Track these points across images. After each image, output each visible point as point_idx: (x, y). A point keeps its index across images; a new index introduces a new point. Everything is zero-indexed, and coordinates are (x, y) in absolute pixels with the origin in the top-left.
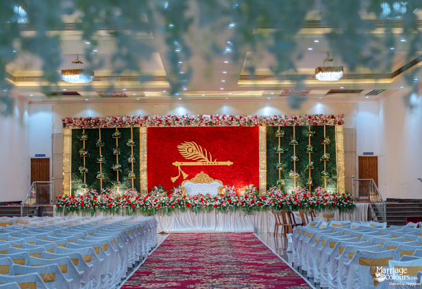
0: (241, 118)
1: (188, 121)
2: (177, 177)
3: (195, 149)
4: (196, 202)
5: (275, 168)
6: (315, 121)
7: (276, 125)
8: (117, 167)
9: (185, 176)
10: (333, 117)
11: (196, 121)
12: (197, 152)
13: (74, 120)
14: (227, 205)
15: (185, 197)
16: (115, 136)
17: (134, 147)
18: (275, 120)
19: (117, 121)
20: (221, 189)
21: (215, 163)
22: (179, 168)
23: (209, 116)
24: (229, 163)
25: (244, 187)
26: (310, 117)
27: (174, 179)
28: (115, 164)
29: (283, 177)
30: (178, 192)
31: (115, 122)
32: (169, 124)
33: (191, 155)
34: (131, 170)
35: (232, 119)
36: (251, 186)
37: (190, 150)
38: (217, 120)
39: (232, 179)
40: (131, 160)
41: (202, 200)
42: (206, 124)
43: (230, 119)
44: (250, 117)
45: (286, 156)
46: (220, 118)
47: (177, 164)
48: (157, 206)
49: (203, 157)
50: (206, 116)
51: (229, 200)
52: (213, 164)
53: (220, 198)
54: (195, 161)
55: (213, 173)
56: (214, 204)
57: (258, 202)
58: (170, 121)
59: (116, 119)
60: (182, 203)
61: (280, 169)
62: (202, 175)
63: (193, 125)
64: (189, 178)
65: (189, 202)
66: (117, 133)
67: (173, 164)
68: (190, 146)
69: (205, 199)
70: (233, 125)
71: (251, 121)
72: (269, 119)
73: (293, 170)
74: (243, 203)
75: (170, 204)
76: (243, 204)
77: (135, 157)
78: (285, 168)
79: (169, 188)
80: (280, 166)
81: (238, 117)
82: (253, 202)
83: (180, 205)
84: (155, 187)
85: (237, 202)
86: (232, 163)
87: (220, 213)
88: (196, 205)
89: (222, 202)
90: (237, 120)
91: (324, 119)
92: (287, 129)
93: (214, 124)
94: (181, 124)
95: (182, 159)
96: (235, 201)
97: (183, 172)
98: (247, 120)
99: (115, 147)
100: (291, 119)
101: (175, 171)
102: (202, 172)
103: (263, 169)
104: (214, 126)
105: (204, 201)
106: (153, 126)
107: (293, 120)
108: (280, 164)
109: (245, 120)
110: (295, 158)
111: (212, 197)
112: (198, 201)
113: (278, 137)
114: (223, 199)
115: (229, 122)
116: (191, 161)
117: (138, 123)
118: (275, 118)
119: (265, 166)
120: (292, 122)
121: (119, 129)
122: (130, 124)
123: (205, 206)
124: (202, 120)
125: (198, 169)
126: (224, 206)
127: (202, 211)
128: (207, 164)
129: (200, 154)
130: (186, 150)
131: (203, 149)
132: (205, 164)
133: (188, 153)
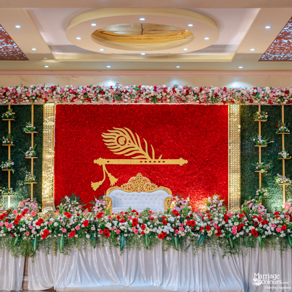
0: (201, 90)
1: (119, 95)
2: (101, 183)
3: (128, 138)
4: (124, 226)
5: (253, 169)
7: (256, 102)
8: (8, 165)
9: (113, 180)
11: (131, 95)
12: (132, 144)
14: (188, 234)
15: (100, 216)
16: (5, 117)
17: (35, 135)
18: (254, 94)
19: (8, 94)
20: (169, 202)
21: (160, 161)
22: (104, 168)
23: (152, 88)
24: (181, 162)
25: (205, 199)
27: (95, 186)
28: (6, 160)
29: (265, 184)
30: (102, 206)
31: (4, 94)
32: (89, 100)
33: (122, 148)
34: (29, 170)
35: (187, 93)
36: (216, 197)
37: (122, 141)
38: (164, 94)
39: (187, 185)
40: (30, 154)
41: (135, 221)
42: (147, 100)
43: (185, 91)
44: (216, 89)
45: (270, 153)
46: (169, 90)
47: (101, 162)
48: (42, 233)
49: (141, 151)
50: (147, 87)
51: (192, 224)
52: (157, 163)
53: (172, 219)
54: (130, 158)
55: (157, 176)
56: (159, 232)
57: (251, 228)
58: (91, 95)
59: (7, 90)
60: (93, 228)
61: (262, 171)
62: (139, 179)
63: (127, 101)
64: (118, 184)
65: (109, 225)
66: (10, 113)
67: (95, 161)
68: (122, 134)
69: (140, 221)
70: (189, 103)
71: (216, 95)
72: (245, 92)
73: (281, 174)
74: (219, 229)
75: (68, 230)
76: (219, 233)
77: (35, 150)
78: (269, 171)
79: (87, 199)
80: (262, 168)
81: (196, 89)
82: (240, 228)
83: (89, 232)
84: (66, 197)
85: (208, 228)
86: (186, 162)
87: (172, 250)
88: (122, 232)
89: (176, 228)
90: (195, 94)
92: (272, 110)
93: (159, 100)
94: (107, 99)
95: (109, 155)
96: (203, 225)
97: (109, 175)
98: (210, 95)
99: (6, 134)
100: (280, 93)
101: (97, 173)
102: (139, 175)
103: (235, 172)
104: (160, 103)
105: (140, 224)
106: (64, 103)
107: (283, 94)
108: (260, 163)
109: (207, 93)
110: (284, 155)
111: (155, 217)
112: (126, 223)
113: (258, 122)
114: (178, 221)
115: (183, 98)
116: (122, 157)
117: (40, 97)
118: (255, 91)
119: (239, 167)
120: (281, 97)
121: (12, 106)
122: (28, 98)
123: (141, 235)
124: (140, 92)
125: (132, 170)
126: (180, 236)
127: (135, 245)
128: (148, 163)
129: (137, 147)
130: (115, 141)
131: (141, 140)
132: (144, 163)
133: (118, 146)
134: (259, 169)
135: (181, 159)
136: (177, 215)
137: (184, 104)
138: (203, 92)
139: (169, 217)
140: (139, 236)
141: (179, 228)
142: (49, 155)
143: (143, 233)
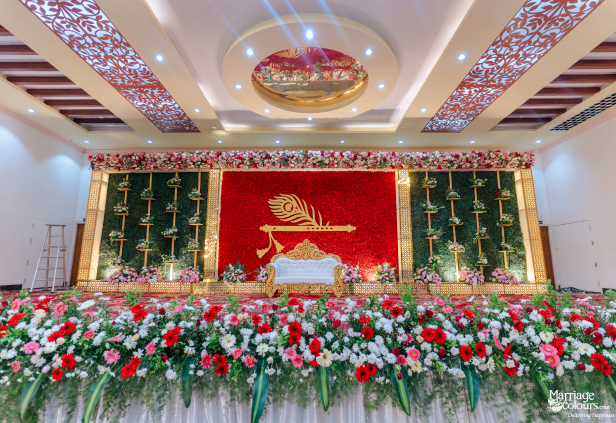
0: (369, 154)
1: (285, 161)
2: (266, 250)
3: (295, 205)
5: (424, 236)
6: (488, 161)
7: (425, 167)
8: (171, 231)
9: (279, 247)
10: (517, 155)
11: (297, 160)
12: (299, 211)
13: (106, 157)
16: (171, 184)
17: (201, 201)
18: (424, 159)
19: (172, 159)
20: (338, 270)
21: (328, 228)
22: (270, 236)
23: (319, 152)
24: (350, 228)
25: (375, 267)
26: (480, 155)
27: (261, 253)
28: (170, 226)
29: (436, 251)
31: (169, 159)
32: (255, 166)
33: (289, 214)
34: (193, 237)
35: (355, 158)
36: (386, 265)
37: (288, 207)
38: (332, 159)
39: (355, 253)
40: (194, 221)
42: (314, 166)
43: (353, 156)
44: (384, 153)
45: (441, 220)
46: (337, 154)
47: (267, 229)
49: (308, 217)
50: (313, 152)
52: (324, 230)
54: (296, 224)
58: (257, 160)
59: (172, 155)
60: (190, 350)
61: (435, 237)
62: (306, 245)
63: (293, 167)
64: (284, 252)
66: (176, 179)
67: (261, 228)
68: (288, 200)
69: (308, 328)
70: (357, 169)
71: (385, 160)
72: (414, 157)
73: (453, 240)
77: (200, 216)
78: (440, 237)
79: (252, 267)
80: (434, 235)
81: (364, 153)
84: (230, 265)
86: (355, 228)
88: (262, 361)
90: (363, 159)
91: (504, 157)
92: (441, 176)
93: (326, 165)
94: (274, 164)
95: (276, 221)
96: (464, 340)
97: (276, 242)
98: (379, 159)
99: (172, 200)
100: (450, 157)
101: (263, 240)
102: (306, 241)
103: (406, 238)
104: (326, 170)
105: (307, 337)
106: (231, 170)
107: (453, 159)
108: (430, 230)
109: (375, 158)
110: (457, 221)
111: (344, 319)
112: (273, 335)
113: (425, 189)
114: (401, 330)
115: (351, 163)
116: (289, 224)
117: (206, 162)
118: (425, 155)
119: (410, 233)
120: (451, 162)
121: (179, 174)
122: (194, 163)
123: (311, 370)
124: (307, 157)
125: (299, 237)
126: (410, 373)
127: (295, 393)
128: (315, 230)
129: (304, 214)
130: (282, 207)
131: (308, 206)
132: (311, 230)
133: (285, 212)
134: (431, 236)
135: (349, 226)
136: (396, 312)
137: (350, 170)
138: (371, 156)
139: (377, 319)
140: (305, 373)
141: (408, 350)
142: (213, 222)
143: (314, 363)
